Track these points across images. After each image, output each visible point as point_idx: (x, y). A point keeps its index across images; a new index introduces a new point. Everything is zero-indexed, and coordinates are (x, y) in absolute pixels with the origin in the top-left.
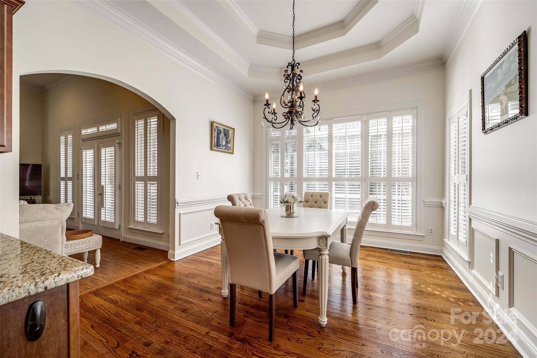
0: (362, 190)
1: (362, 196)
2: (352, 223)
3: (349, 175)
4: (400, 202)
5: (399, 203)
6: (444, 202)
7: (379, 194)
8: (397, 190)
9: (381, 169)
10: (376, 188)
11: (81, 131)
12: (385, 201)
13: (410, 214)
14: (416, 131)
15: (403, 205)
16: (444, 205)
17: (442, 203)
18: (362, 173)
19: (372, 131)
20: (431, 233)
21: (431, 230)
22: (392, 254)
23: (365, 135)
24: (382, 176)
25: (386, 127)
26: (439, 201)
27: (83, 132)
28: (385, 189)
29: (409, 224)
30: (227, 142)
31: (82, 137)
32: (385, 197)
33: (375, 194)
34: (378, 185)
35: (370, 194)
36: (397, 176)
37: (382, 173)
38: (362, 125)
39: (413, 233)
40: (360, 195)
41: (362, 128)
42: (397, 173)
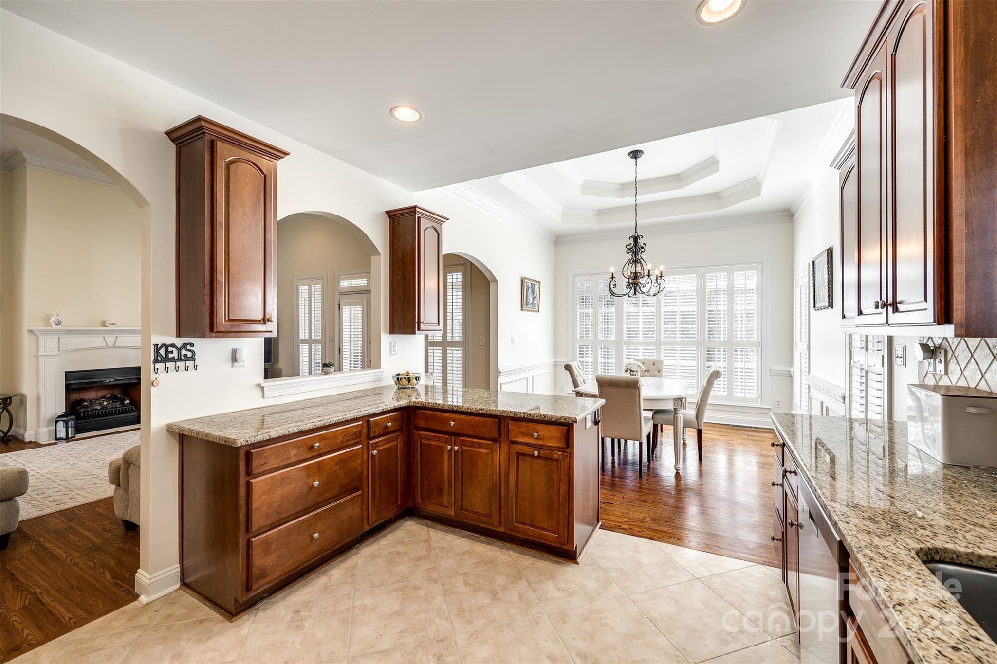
0: (698, 356)
1: (698, 363)
2: (692, 396)
3: (681, 337)
4: (743, 370)
5: (742, 372)
6: (791, 370)
7: (718, 361)
8: (739, 356)
9: (720, 331)
10: (714, 354)
11: (339, 282)
12: (726, 370)
13: (755, 384)
14: (761, 289)
15: (747, 374)
16: (792, 373)
17: (790, 371)
18: (698, 336)
19: (710, 286)
20: (778, 405)
21: (779, 402)
22: (734, 429)
23: (701, 291)
24: (722, 339)
25: (726, 283)
26: (787, 369)
27: (341, 284)
28: (725, 354)
29: (754, 396)
30: (534, 298)
31: (340, 290)
32: (725, 364)
33: (714, 361)
34: (718, 351)
35: (708, 361)
36: (739, 339)
37: (722, 336)
38: (698, 280)
39: (759, 405)
40: (695, 361)
41: (698, 283)
42: (739, 336)
